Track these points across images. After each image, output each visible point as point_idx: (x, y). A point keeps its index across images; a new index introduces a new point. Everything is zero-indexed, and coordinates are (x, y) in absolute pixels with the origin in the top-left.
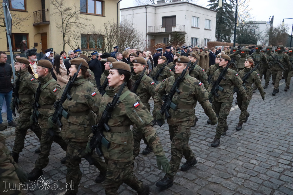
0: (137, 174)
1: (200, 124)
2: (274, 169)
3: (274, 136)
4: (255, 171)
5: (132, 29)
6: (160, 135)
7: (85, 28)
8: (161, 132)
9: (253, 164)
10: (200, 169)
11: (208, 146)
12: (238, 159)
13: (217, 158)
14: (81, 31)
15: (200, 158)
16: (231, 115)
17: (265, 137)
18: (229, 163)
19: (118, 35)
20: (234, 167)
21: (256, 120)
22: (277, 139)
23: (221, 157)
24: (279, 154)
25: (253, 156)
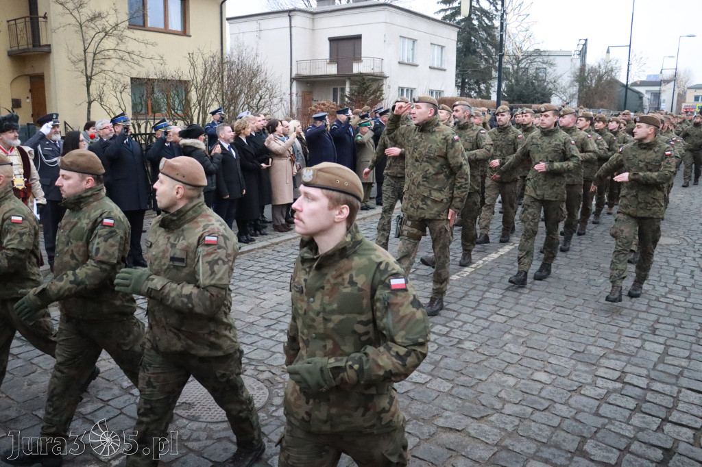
0: (268, 416)
4: (544, 398)
5: (255, 67)
7: (141, 63)
9: (541, 382)
10: (417, 398)
11: (437, 343)
12: (505, 371)
13: (457, 371)
14: (132, 71)
16: (490, 269)
17: (567, 319)
18: (486, 382)
19: (221, 81)
20: (496, 390)
22: (594, 324)
23: (465, 368)
24: (598, 358)
25: (540, 364)
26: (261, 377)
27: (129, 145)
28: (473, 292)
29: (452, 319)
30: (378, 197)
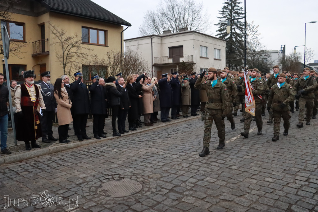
2: (291, 185)
3: (290, 156)
4: (270, 188)
5: (136, 57)
6: (167, 159)
7: (87, 58)
8: (168, 156)
9: (269, 182)
10: (210, 188)
11: (219, 167)
12: (251, 177)
13: (229, 178)
14: (83, 61)
15: (210, 178)
18: (242, 182)
19: (121, 64)
20: (247, 185)
22: (293, 159)
23: (233, 176)
24: (296, 172)
25: (268, 175)
26: (138, 180)
27: (81, 85)
28: (236, 147)
29: (226, 158)
30: (192, 112)
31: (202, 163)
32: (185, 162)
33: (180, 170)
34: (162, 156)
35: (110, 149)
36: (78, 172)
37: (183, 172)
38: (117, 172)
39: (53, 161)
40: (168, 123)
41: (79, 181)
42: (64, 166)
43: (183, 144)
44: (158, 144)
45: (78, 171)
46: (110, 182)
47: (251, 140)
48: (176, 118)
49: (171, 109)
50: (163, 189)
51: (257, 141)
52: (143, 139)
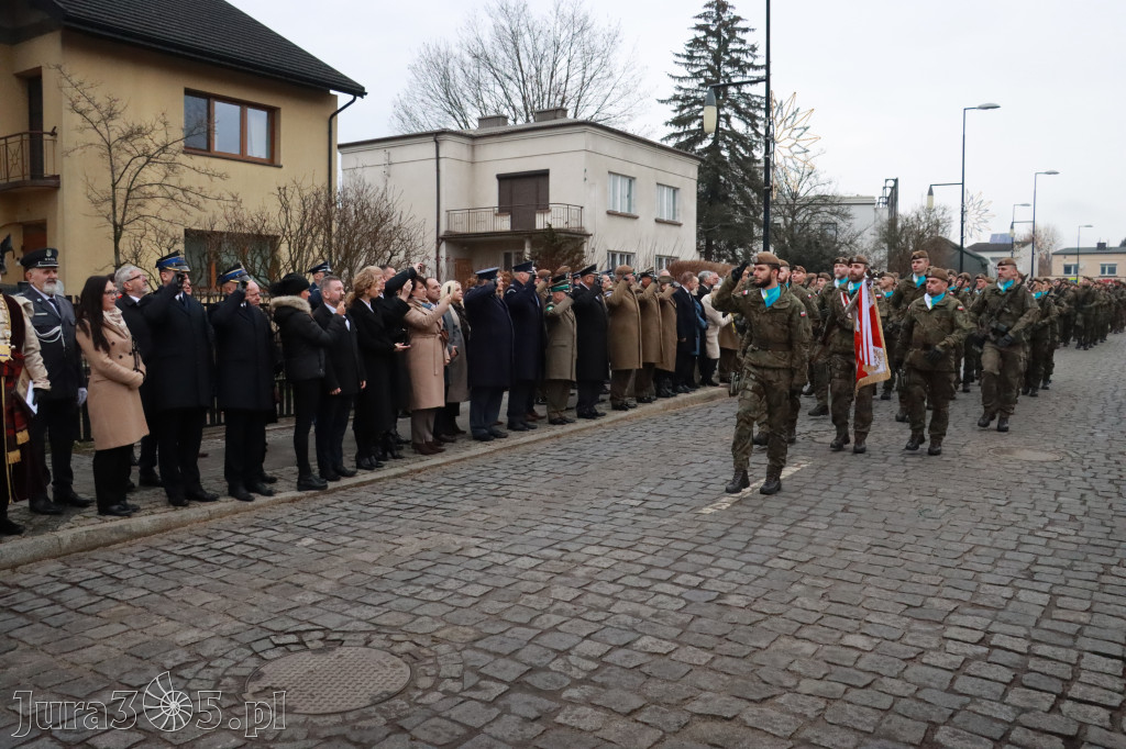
1: (648, 532)
2: (932, 658)
3: (924, 558)
4: (863, 671)
5: (383, 208)
6: (495, 572)
7: (202, 205)
8: (501, 562)
9: (857, 648)
10: (656, 674)
12: (797, 635)
13: (720, 637)
14: (187, 217)
15: (654, 640)
17: (891, 562)
18: (767, 651)
19: (329, 230)
20: (784, 661)
21: (858, 510)
22: (935, 568)
23: (732, 632)
24: (946, 613)
25: (852, 623)
26: (396, 649)
27: (183, 303)
28: (738, 529)
29: (707, 566)
30: (579, 404)
31: (622, 587)
32: (561, 583)
33: (545, 611)
34: (477, 561)
35: (290, 537)
36: (170, 623)
37: (555, 619)
38: (314, 621)
39: (74, 585)
40: (496, 444)
41: (177, 655)
42: (117, 600)
43: (553, 520)
44: (460, 519)
45: (168, 619)
46: (292, 657)
47: (790, 504)
48: (525, 427)
49: (506, 395)
50: (485, 679)
51: (812, 508)
52: (409, 501)
